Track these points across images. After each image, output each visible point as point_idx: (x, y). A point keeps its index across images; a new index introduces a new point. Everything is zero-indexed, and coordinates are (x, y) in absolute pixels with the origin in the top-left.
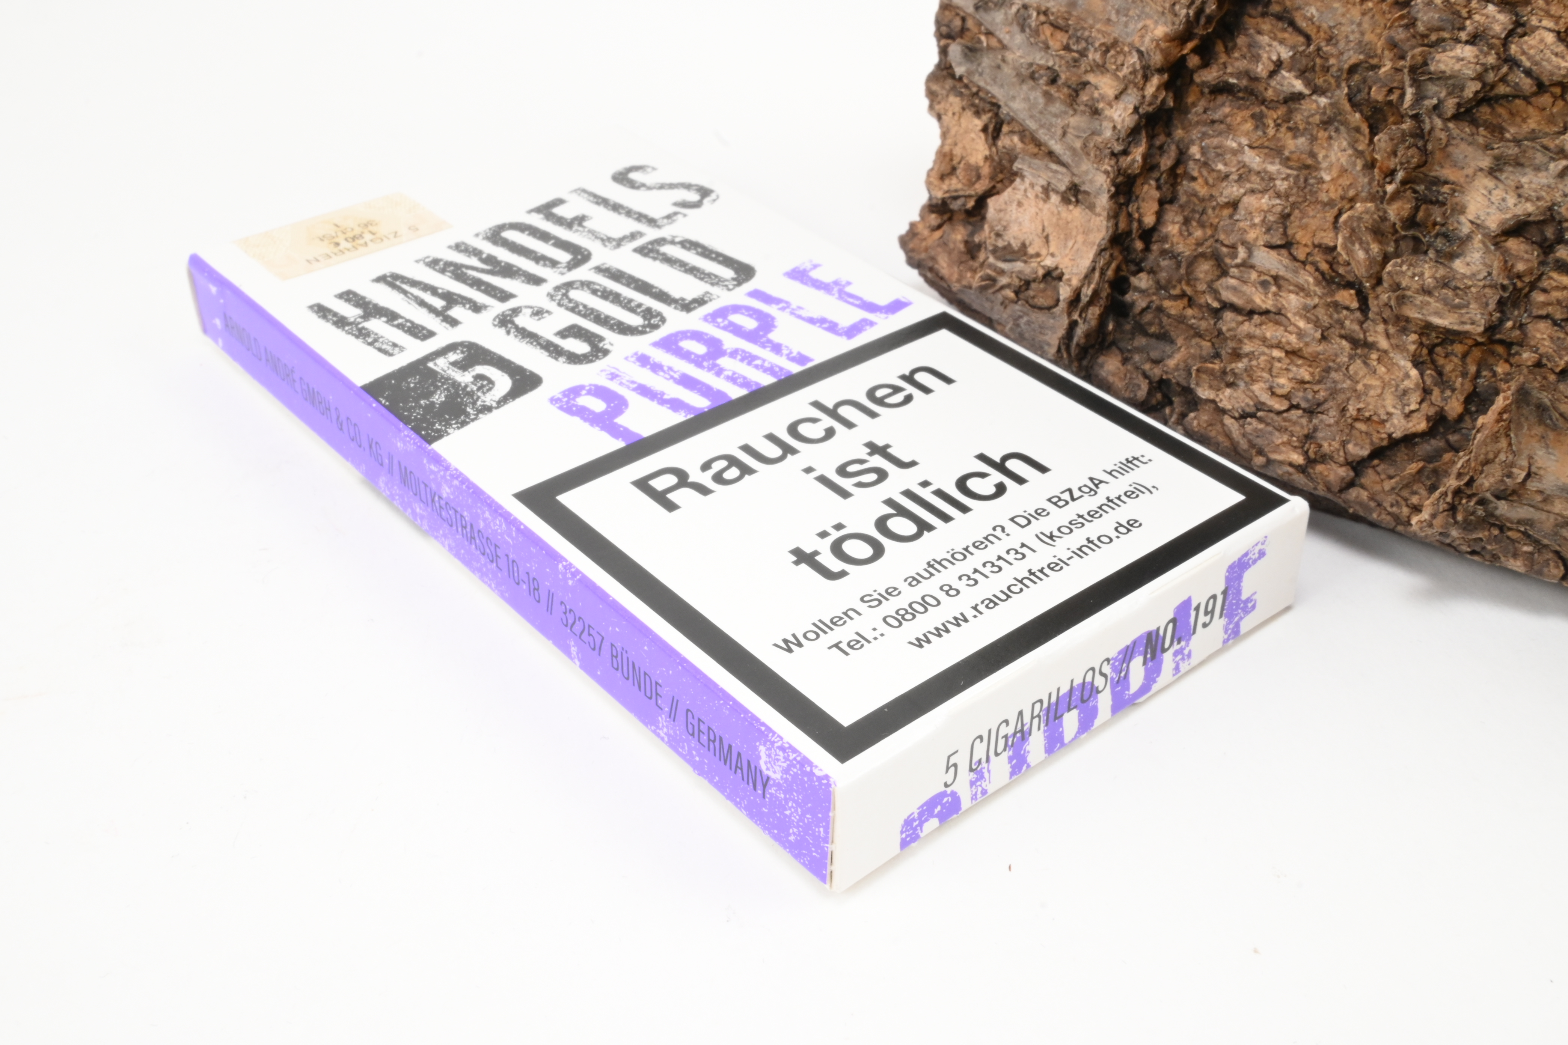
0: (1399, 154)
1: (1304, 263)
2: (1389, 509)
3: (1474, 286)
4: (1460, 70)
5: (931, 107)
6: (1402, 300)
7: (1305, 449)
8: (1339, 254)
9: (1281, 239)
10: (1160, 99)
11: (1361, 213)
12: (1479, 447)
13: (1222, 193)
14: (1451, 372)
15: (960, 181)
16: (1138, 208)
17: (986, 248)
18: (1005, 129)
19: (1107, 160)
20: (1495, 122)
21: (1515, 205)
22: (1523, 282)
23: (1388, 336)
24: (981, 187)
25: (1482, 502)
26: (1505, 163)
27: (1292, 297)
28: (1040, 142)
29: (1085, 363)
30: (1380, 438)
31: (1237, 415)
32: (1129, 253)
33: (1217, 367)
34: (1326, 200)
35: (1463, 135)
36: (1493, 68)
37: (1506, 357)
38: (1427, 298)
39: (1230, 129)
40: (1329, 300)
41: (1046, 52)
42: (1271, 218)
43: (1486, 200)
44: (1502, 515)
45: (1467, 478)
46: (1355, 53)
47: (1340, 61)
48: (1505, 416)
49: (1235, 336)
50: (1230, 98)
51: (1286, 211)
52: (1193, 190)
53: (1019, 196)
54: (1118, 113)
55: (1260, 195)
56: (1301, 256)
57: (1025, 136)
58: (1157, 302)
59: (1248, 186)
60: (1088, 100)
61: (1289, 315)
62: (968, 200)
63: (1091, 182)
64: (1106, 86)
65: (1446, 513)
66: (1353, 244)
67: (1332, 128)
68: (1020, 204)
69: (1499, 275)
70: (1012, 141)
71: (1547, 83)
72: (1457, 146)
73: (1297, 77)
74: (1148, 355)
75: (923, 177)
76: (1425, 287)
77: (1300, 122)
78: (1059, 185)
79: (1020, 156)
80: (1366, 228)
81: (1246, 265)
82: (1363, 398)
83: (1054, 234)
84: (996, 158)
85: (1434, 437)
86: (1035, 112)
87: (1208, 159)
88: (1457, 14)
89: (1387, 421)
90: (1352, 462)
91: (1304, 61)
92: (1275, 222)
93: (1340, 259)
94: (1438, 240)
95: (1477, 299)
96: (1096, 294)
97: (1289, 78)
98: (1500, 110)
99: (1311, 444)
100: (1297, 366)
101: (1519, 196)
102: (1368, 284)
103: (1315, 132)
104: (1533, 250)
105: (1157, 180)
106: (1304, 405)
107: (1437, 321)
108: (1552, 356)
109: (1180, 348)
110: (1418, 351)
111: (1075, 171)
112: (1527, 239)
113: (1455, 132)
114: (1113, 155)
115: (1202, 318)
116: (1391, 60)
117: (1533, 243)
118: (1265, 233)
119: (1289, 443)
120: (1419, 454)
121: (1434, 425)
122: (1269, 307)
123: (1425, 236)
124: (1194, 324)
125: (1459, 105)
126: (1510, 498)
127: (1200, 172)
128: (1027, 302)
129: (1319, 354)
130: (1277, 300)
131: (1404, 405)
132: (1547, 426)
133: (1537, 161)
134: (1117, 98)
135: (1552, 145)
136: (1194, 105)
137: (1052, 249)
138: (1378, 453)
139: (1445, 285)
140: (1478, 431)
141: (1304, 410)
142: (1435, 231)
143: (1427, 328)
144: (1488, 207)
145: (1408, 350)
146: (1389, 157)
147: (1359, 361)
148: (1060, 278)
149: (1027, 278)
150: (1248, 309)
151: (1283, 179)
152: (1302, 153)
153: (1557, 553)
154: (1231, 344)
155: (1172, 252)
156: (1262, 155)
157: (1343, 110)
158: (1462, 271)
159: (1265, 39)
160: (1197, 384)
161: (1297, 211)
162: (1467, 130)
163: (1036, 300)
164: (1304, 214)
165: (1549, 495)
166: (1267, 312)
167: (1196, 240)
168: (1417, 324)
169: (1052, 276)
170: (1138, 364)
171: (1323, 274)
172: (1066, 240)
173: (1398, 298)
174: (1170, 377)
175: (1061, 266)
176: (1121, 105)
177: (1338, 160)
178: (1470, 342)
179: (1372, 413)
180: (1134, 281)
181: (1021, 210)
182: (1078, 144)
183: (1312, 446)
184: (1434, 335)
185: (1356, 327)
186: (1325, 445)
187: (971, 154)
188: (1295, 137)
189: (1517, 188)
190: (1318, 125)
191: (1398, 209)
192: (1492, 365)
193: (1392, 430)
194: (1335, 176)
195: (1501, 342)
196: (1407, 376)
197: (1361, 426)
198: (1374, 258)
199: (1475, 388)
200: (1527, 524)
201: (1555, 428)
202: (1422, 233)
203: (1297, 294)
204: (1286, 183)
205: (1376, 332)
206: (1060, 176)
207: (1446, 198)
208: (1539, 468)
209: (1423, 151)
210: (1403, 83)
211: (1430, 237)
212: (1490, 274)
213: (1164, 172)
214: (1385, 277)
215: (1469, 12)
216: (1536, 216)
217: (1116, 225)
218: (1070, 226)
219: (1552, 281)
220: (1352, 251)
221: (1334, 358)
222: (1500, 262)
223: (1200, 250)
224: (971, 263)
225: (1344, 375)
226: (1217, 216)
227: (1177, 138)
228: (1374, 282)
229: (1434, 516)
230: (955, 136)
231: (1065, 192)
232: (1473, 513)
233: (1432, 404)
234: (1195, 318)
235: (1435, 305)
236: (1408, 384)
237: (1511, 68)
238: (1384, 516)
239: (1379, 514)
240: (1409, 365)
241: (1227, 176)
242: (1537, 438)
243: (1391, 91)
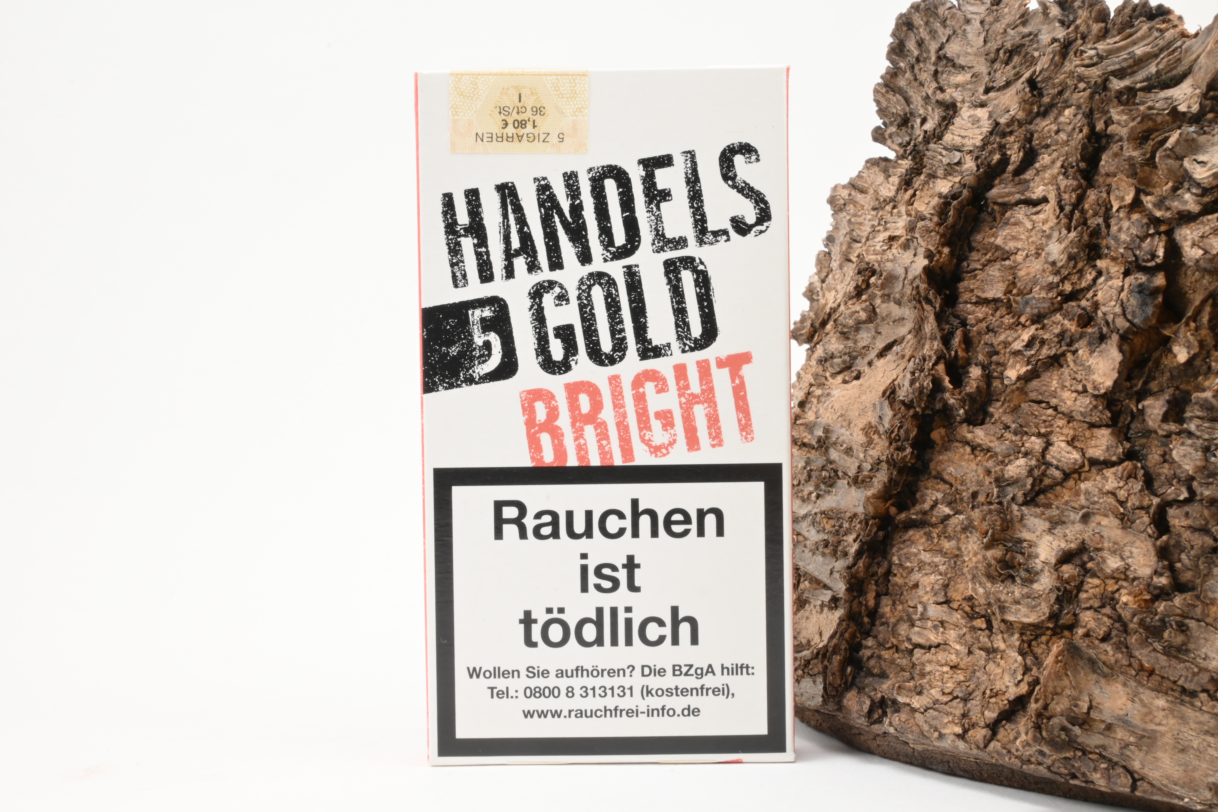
0: (987, 519)
1: (957, 610)
3: (1044, 594)
4: (1020, 472)
6: (1003, 609)
7: (963, 723)
8: (974, 599)
9: (943, 599)
10: (875, 534)
12: (1046, 680)
13: (911, 580)
14: (1040, 654)
16: (865, 598)
18: (802, 580)
20: (1047, 502)
21: (1066, 547)
22: (1071, 586)
23: (1004, 641)
25: (1063, 729)
26: (1056, 524)
27: (952, 631)
28: (819, 581)
29: (837, 699)
30: (1002, 703)
31: (922, 710)
32: (860, 625)
33: (911, 684)
34: (966, 571)
35: (1031, 513)
36: (1036, 469)
38: (1018, 606)
39: (913, 542)
40: (970, 628)
41: (824, 533)
42: (937, 587)
43: (1048, 547)
44: (1081, 741)
45: (1040, 701)
47: (968, 493)
48: (1060, 658)
49: (921, 663)
50: (915, 528)
51: (946, 583)
52: (896, 582)
53: (807, 614)
54: (854, 548)
55: (930, 576)
56: (955, 606)
57: (812, 581)
58: (877, 653)
59: (924, 572)
60: (842, 550)
61: (951, 643)
63: (840, 591)
64: (851, 538)
65: (1031, 728)
66: (976, 586)
67: (968, 532)
68: (807, 618)
69: (1055, 583)
70: (805, 585)
71: (1068, 471)
72: (1028, 519)
73: (946, 507)
74: (874, 687)
76: (1016, 600)
77: (950, 532)
78: (827, 601)
80: (982, 574)
81: (924, 617)
82: (994, 682)
83: (824, 629)
86: (817, 566)
87: (902, 562)
88: (1017, 446)
89: (1006, 692)
90: (989, 724)
91: (950, 498)
92: (939, 590)
93: (975, 602)
94: (1022, 573)
95: (1044, 601)
96: (838, 648)
97: (942, 508)
98: (1049, 495)
99: (966, 719)
100: (957, 674)
101: (1067, 541)
102: (989, 611)
103: (959, 536)
104: (1076, 569)
105: (876, 581)
106: (960, 695)
107: (1026, 620)
108: (1097, 631)
109: (891, 678)
110: (1021, 645)
111: (834, 590)
112: (1071, 563)
113: (1026, 512)
114: (848, 570)
115: (904, 657)
116: (988, 480)
117: (1075, 564)
118: (934, 596)
119: (953, 722)
121: (1033, 688)
122: (939, 641)
124: (899, 663)
125: (1025, 495)
126: (1082, 726)
127: (898, 571)
129: (968, 663)
130: (944, 636)
131: (1015, 679)
132: (1097, 673)
134: (854, 541)
135: (1077, 506)
137: (823, 638)
138: (1004, 715)
139: (1028, 597)
140: (1043, 670)
142: (1022, 570)
143: (1024, 628)
145: (1015, 646)
146: (983, 524)
147: (991, 662)
149: (808, 659)
150: (928, 645)
151: (943, 565)
152: (953, 549)
153: (1124, 767)
154: (919, 669)
155: (886, 623)
156: (931, 554)
158: (1038, 588)
159: (929, 491)
160: (900, 697)
161: (952, 582)
162: (1033, 509)
164: (956, 583)
165: (1110, 724)
166: (938, 646)
167: (899, 612)
168: (1017, 626)
169: (821, 653)
170: (867, 693)
171: (967, 614)
173: (999, 607)
174: (884, 694)
176: (855, 545)
179: (999, 691)
180: (864, 642)
181: (808, 621)
182: (837, 575)
184: (1028, 633)
185: (986, 640)
186: (974, 717)
188: (949, 541)
189: (1064, 536)
190: (960, 532)
191: (993, 554)
193: (1009, 697)
194: (971, 557)
196: (1016, 661)
197: (993, 700)
198: (989, 592)
200: (1100, 748)
201: (1105, 676)
202: (1013, 571)
203: (954, 629)
204: (944, 567)
205: (998, 641)
206: (827, 595)
207: (1026, 550)
208: (1099, 704)
209: (1004, 520)
210: (993, 489)
211: (1019, 573)
213: (880, 577)
215: (1023, 444)
216: (1074, 548)
217: (851, 607)
218: (833, 622)
219: (1090, 585)
220: (978, 593)
221: (977, 664)
222: (1058, 579)
223: (900, 615)
225: (983, 672)
226: (908, 594)
227: (888, 557)
229: (1027, 733)
231: (830, 604)
232: (1058, 737)
233: (1031, 675)
234: (899, 659)
235: (1024, 610)
236: (1016, 665)
237: (1048, 468)
238: (1013, 759)
239: (1010, 759)
240: (1017, 654)
241: (913, 569)
242: (1093, 682)
243: (988, 495)
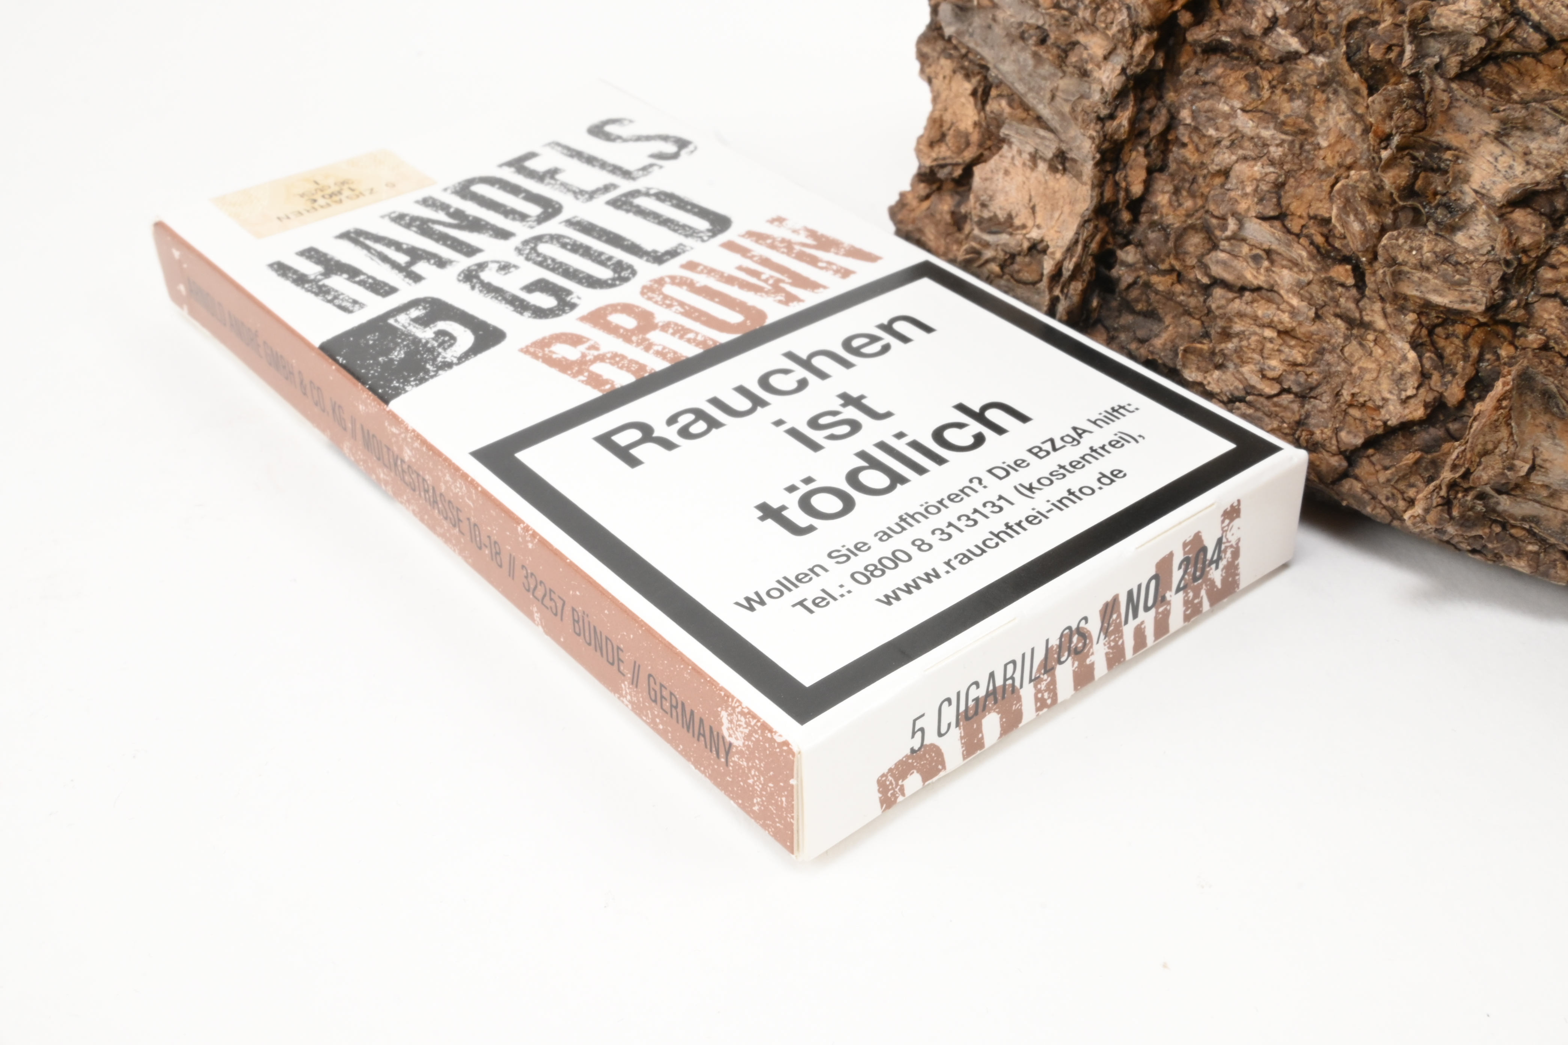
0: (1395, 117)
1: (1298, 236)
2: (1384, 502)
3: (1476, 261)
4: (1463, 25)
5: (922, 71)
6: (1398, 276)
7: (1296, 436)
8: (1335, 226)
9: (1273, 210)
10: (1148, 59)
11: (1356, 182)
12: (1475, 436)
13: (1213, 160)
14: (1451, 355)
15: (949, 149)
16: (1126, 177)
17: (971, 219)
18: (994, 92)
19: (1092, 125)
20: (1501, 82)
21: (1523, 173)
22: (1529, 257)
23: (1385, 315)
24: (969, 155)
25: (1482, 496)
26: (1513, 127)
27: (1285, 272)
28: (1028, 106)
30: (1375, 425)
31: (1225, 399)
32: (1116, 224)
33: (1205, 347)
34: (1322, 167)
35: (1467, 97)
36: (1498, 22)
37: (1510, 338)
38: (1426, 275)
39: (1222, 91)
40: (1323, 276)
41: (1037, 11)
42: (1264, 187)
43: (1492, 167)
44: (1505, 511)
45: (1463, 470)
46: (1354, 8)
47: (1339, 17)
48: (1504, 403)
49: (1225, 314)
50: (1224, 58)
51: (1280, 180)
52: (1183, 157)
53: (1006, 164)
54: (1107, 74)
55: (1252, 163)
56: (1296, 229)
57: (1013, 100)
58: (1145, 278)
59: (1240, 152)
60: (1076, 61)
61: (1282, 292)
62: (955, 168)
63: (1079, 148)
64: (1095, 45)
65: (1440, 508)
66: (1348, 216)
67: (1330, 90)
68: (1007, 172)
69: (1502, 249)
70: (1000, 105)
71: (1557, 38)
72: (1460, 108)
73: (1293, 35)
74: (1135, 333)
75: (913, 143)
76: (1424, 262)
77: (1296, 84)
78: (1046, 152)
79: (1007, 121)
80: (1362, 198)
81: (1238, 238)
82: (1358, 382)
83: (1041, 204)
84: (984, 124)
85: (1433, 426)
86: (1024, 75)
87: (1199, 123)
89: (1382, 407)
90: (1345, 451)
91: (1301, 18)
92: (1268, 191)
93: (1336, 232)
94: (1439, 211)
95: (1478, 276)
96: (1078, 268)
97: (1285, 36)
98: (1508, 69)
99: (1303, 431)
100: (1291, 347)
101: (1528, 163)
102: (1364, 259)
103: (1312, 94)
104: (1541, 222)
105: (1146, 147)
106: (1295, 389)
107: (1436, 299)
108: (1560, 339)
109: (1168, 326)
110: (1417, 332)
111: (1063, 137)
112: (1534, 210)
113: (1459, 93)
114: (1099, 119)
115: (1192, 295)
116: (1391, 15)
117: (1541, 214)
118: (1257, 204)
120: (1417, 443)
121: (1432, 412)
122: (1261, 284)
123: (1424, 207)
124: (1182, 301)
125: (1462, 64)
126: (1513, 493)
127: (1190, 137)
128: (1012, 277)
129: (1313, 334)
130: (1269, 276)
131: (1401, 390)
132: (1554, 414)
133: (1547, 125)
134: (1106, 58)
136: (1186, 65)
137: (1039, 221)
138: (1374, 442)
139: (1446, 261)
140: (1475, 419)
141: (1296, 394)
142: (1436, 202)
143: (1426, 307)
144: (1494, 175)
145: (1406, 330)
146: (1384, 120)
147: (1354, 342)
148: (1044, 251)
149: (1012, 251)
150: (1239, 285)
151: (1277, 145)
152: (1298, 117)
153: (1564, 553)
154: (1221, 323)
155: (1161, 224)
156: (1256, 120)
157: (1342, 70)
158: (1464, 245)
160: (1184, 366)
161: (1292, 180)
162: (1472, 91)
163: (1021, 275)
164: (1299, 184)
165: (1556, 490)
166: (1259, 289)
167: (1186, 211)
168: (1415, 302)
169: (1037, 249)
170: (1124, 344)
171: (1318, 248)
172: (1053, 210)
173: (1393, 274)
174: (1156, 357)
175: (1046, 239)
176: (1109, 66)
177: (1336, 124)
178: (1472, 322)
179: (1366, 398)
180: (1121, 254)
181: (1008, 178)
182: (1067, 109)
183: (1304, 433)
185: (1352, 305)
186: (1318, 432)
187: (961, 120)
188: (1291, 100)
189: (1525, 154)
190: (1315, 87)
191: (1394, 177)
192: (1496, 347)
193: (1387, 417)
194: (1333, 141)
195: (1505, 322)
196: (1404, 358)
197: (1355, 412)
198: (1371, 231)
199: (1477, 372)
200: (1532, 521)
201: (1563, 417)
202: (1421, 203)
203: (1291, 269)
204: (1280, 149)
205: (1372, 311)
206: (1047, 143)
207: (1448, 165)
208: (1545, 461)
209: (1422, 113)
210: (1403, 39)
211: (1431, 208)
212: (1493, 248)
213: (1153, 137)
214: (1380, 250)
216: (1545, 184)
217: (1102, 194)
218: (1057, 195)
219: (1561, 257)
220: (1346, 223)
221: (1328, 338)
222: (1504, 236)
223: (1189, 222)
224: (958, 235)
225: (1339, 357)
226: (1208, 186)
227: (1168, 102)
228: (1370, 256)
229: (1427, 510)
230: (946, 100)
231: (1052, 159)
232: (1472, 508)
233: (1431, 389)
234: (1183, 294)
235: (1434, 281)
236: (1405, 367)
237: (1518, 23)
238: (1378, 510)
239: (1374, 508)
240: (1407, 346)
241: (1218, 142)
242: (1542, 428)
243: (1389, 49)
